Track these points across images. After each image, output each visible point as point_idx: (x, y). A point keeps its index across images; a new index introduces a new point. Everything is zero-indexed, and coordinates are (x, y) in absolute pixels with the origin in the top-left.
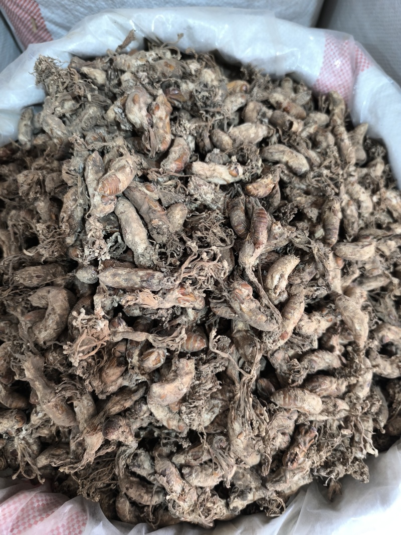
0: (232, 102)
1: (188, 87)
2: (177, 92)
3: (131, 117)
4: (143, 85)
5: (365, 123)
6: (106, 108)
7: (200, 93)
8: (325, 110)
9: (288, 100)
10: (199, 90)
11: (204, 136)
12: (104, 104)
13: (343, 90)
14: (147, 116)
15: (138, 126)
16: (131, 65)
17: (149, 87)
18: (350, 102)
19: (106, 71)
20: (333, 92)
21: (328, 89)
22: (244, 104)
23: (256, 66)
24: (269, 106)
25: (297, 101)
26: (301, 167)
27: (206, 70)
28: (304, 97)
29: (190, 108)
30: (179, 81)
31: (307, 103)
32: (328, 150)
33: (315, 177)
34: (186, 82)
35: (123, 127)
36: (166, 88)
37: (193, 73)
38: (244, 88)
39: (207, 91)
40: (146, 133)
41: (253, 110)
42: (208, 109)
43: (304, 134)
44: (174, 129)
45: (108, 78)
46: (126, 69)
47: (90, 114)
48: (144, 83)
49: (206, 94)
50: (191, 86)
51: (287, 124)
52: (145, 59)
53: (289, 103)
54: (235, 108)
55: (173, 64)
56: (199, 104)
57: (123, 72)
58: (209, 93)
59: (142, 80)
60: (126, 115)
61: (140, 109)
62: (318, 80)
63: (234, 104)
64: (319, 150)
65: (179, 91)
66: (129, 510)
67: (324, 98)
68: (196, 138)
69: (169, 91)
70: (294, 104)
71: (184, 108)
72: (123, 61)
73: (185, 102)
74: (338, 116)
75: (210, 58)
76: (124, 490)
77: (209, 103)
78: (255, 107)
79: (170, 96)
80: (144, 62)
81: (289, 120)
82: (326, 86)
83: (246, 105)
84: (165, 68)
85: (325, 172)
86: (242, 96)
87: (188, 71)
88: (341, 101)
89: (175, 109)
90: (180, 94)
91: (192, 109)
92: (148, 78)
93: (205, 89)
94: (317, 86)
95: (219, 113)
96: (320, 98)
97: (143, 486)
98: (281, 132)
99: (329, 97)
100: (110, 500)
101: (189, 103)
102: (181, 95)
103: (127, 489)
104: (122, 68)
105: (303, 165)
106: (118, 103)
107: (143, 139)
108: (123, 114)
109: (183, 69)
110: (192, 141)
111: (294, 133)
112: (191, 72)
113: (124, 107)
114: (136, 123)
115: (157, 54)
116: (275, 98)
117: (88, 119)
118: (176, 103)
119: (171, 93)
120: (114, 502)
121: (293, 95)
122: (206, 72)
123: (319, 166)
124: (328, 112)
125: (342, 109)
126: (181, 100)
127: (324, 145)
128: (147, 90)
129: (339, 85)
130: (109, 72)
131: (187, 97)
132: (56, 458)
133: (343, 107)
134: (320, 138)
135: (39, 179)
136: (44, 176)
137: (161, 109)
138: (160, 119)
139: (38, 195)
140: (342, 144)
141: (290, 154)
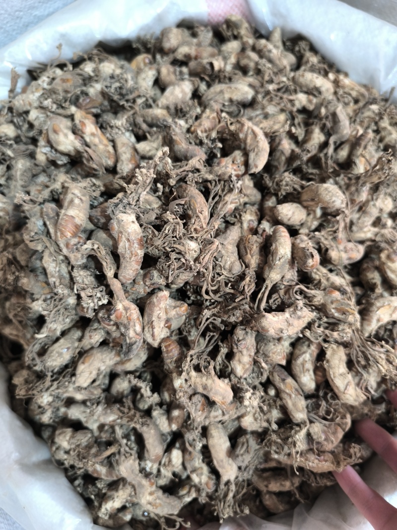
0: (144, 79)
1: (95, 89)
2: (88, 100)
3: (62, 148)
4: (53, 112)
5: (275, 28)
6: (32, 156)
7: (110, 87)
8: (232, 37)
9: (194, 48)
10: (109, 85)
11: (139, 124)
12: (28, 152)
13: (236, 10)
14: (76, 138)
15: (73, 153)
16: (31, 101)
17: (61, 111)
18: (250, 16)
19: (12, 122)
20: (229, 17)
21: (223, 17)
22: (156, 74)
23: (145, 35)
24: (179, 64)
25: (203, 44)
26: (245, 96)
27: (102, 65)
28: (207, 36)
29: (109, 107)
30: (84, 88)
31: (212, 42)
32: (259, 67)
33: (264, 97)
34: (91, 86)
35: (60, 163)
36: (76, 102)
37: (92, 74)
38: (147, 61)
39: (116, 82)
40: (85, 155)
41: (168, 74)
42: (127, 97)
43: (229, 68)
44: (108, 135)
45: (18, 127)
46: (29, 108)
47: (21, 169)
48: (53, 110)
49: (117, 85)
50: (98, 87)
51: (208, 67)
52: (40, 88)
53: (196, 50)
54: (151, 83)
55: (68, 76)
56: (116, 97)
57: (27, 113)
58: (120, 83)
59: (50, 108)
60: (56, 150)
61: (66, 135)
62: (209, 15)
63: (148, 80)
64: (251, 73)
65: (90, 98)
66: (278, 501)
67: (225, 26)
68: (132, 131)
69: (81, 104)
70: (201, 48)
71: (103, 111)
72: (21, 102)
73: (101, 105)
74: (247, 37)
75: (99, 52)
76: (264, 489)
77: (124, 91)
78: (169, 71)
79: (84, 108)
80: (41, 92)
81: (208, 63)
82: (220, 15)
83: (159, 72)
84: (64, 85)
85: (271, 87)
86: (150, 69)
87: (86, 76)
88: (241, 21)
89: (97, 116)
90: (92, 100)
91: (111, 107)
92: (54, 103)
93: (113, 81)
94: (212, 20)
95: (139, 96)
96: (221, 29)
97: (279, 475)
98: (207, 78)
99: (229, 23)
100: (255, 502)
101: (106, 103)
102: (94, 100)
103: (267, 486)
104: (25, 109)
105: (247, 93)
106: (42, 142)
107: (85, 162)
108: (53, 151)
109: (81, 77)
110: (130, 136)
111: (220, 71)
112: (90, 76)
113: (50, 143)
114: (70, 151)
115: (48, 77)
116: (181, 53)
117: (22, 175)
118: (94, 111)
119: (84, 105)
120: (261, 502)
121: (195, 40)
122: (103, 66)
123: (262, 86)
124: (236, 37)
125: (247, 28)
126: (97, 105)
127: (252, 65)
128: (59, 115)
129: (231, 8)
130: (15, 120)
131: (100, 99)
132: (186, 496)
133: (246, 25)
134: (244, 62)
135: (8, 259)
136: (12, 254)
137: (87, 125)
138: (93, 135)
139: (17, 274)
140: (272, 55)
141: (229, 90)
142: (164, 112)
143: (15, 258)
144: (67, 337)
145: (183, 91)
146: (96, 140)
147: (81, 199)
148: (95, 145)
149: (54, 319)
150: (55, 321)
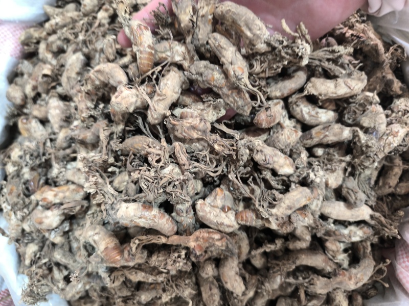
0: (35, 131)
1: (27, 174)
2: (32, 183)
3: (55, 225)
4: (29, 213)
5: (43, 8)
6: (54, 245)
7: (27, 162)
8: (36, 45)
9: (30, 81)
10: (25, 163)
11: (64, 155)
12: (51, 246)
13: (17, 32)
14: (52, 211)
15: (63, 218)
16: (16, 224)
17: (31, 207)
18: (28, 25)
19: (27, 244)
20: (20, 41)
21: (18, 45)
22: (36, 120)
23: (7, 112)
24: (38, 97)
25: (30, 71)
26: (80, 60)
27: (12, 158)
28: (26, 66)
29: (44, 170)
30: (22, 181)
31: (32, 63)
32: (62, 38)
33: (87, 47)
34: (23, 175)
35: (67, 229)
36: (28, 193)
37: (16, 168)
38: (25, 121)
39: (25, 156)
40: (66, 211)
41: (40, 111)
42: (41, 154)
43: (54, 62)
44: (62, 183)
45: (33, 240)
46: (20, 228)
47: (61, 257)
48: (27, 212)
49: (28, 157)
50: (26, 171)
51: (45, 79)
52: (10, 212)
53: (32, 79)
54: (41, 127)
55: (10, 187)
56: (38, 162)
57: (23, 230)
58: (27, 154)
59: (25, 214)
60: (56, 228)
61: (46, 217)
62: (12, 56)
63: (37, 129)
64: (65, 47)
65: (31, 180)
66: (406, 182)
67: (26, 48)
68: (68, 162)
69: (32, 190)
70: (33, 74)
71: (46, 175)
72: (13, 231)
73: (40, 174)
74: (41, 33)
75: (4, 154)
76: (392, 190)
77: (35, 154)
78: (37, 109)
79: (36, 189)
80: (12, 213)
81: (42, 78)
82: (16, 47)
83: (36, 117)
84: (14, 194)
85: (81, 37)
86: (30, 123)
87: (15, 173)
88: (27, 33)
89: (47, 183)
90: (33, 180)
91: (45, 167)
92: (23, 209)
93: (23, 158)
94: (17, 55)
95: (44, 144)
96: (26, 52)
97: (386, 173)
98: (54, 84)
99: (25, 43)
100: (397, 199)
101: (40, 170)
102: (34, 179)
103: (390, 187)
104: (20, 231)
105: (78, 59)
106: (47, 235)
107: (72, 214)
108: (56, 230)
109: (15, 178)
110: (71, 165)
111: (53, 71)
112: (16, 171)
113: (49, 231)
114: (60, 220)
115: (4, 202)
116: (30, 92)
117: (66, 259)
118: (42, 182)
119: (33, 188)
120: (399, 196)
121: (26, 76)
122: (14, 157)
123: (78, 44)
124: (38, 43)
125: (35, 31)
126: (38, 178)
127: (59, 43)
128: (33, 210)
129: (14, 36)
130: (26, 241)
131: (35, 174)
132: (366, 250)
133: (32, 30)
134: (55, 48)
135: (123, 301)
136: (119, 297)
137: (46, 197)
138: (55, 195)
139: (135, 302)
140: (60, 24)
141: (69, 72)
142: (64, 131)
143: (123, 297)
144: (201, 283)
145: (55, 108)
146: (61, 195)
147: (96, 234)
148: (64, 198)
149: (182, 291)
150: (183, 291)
